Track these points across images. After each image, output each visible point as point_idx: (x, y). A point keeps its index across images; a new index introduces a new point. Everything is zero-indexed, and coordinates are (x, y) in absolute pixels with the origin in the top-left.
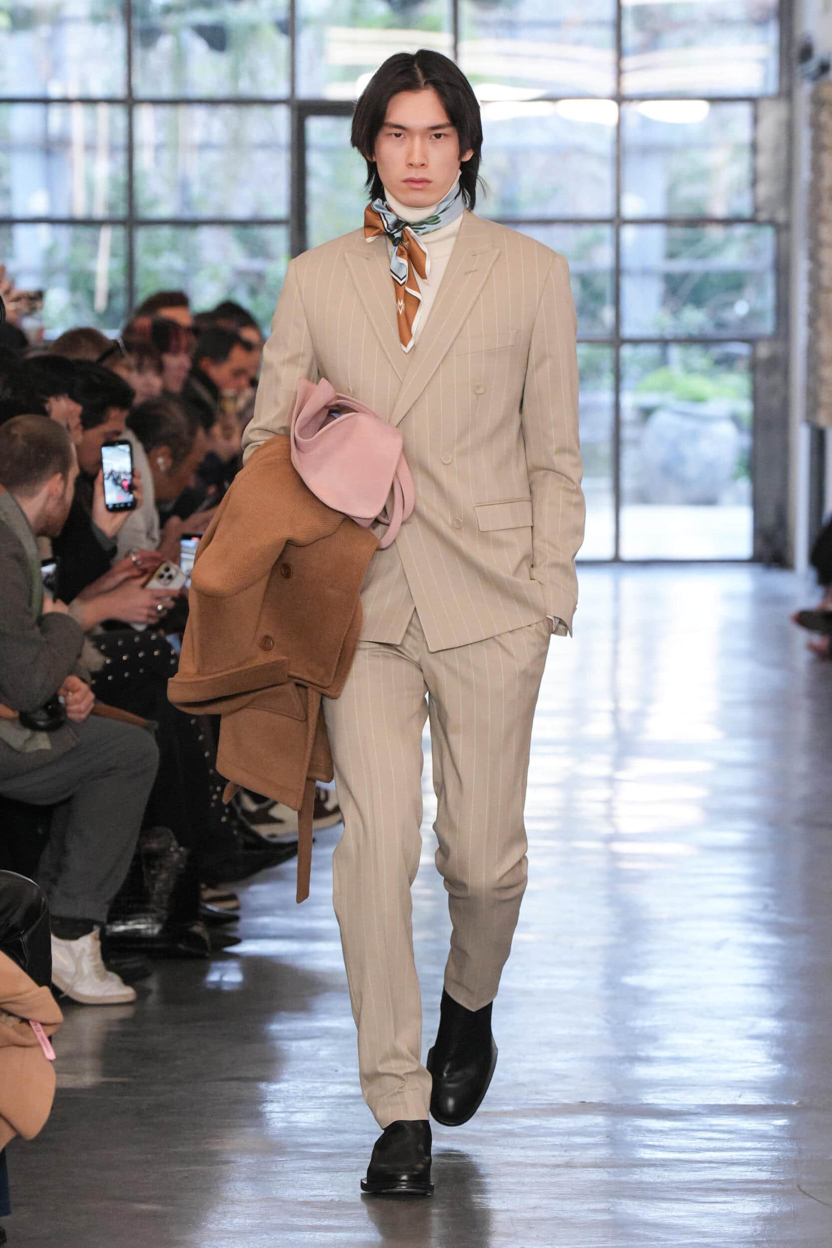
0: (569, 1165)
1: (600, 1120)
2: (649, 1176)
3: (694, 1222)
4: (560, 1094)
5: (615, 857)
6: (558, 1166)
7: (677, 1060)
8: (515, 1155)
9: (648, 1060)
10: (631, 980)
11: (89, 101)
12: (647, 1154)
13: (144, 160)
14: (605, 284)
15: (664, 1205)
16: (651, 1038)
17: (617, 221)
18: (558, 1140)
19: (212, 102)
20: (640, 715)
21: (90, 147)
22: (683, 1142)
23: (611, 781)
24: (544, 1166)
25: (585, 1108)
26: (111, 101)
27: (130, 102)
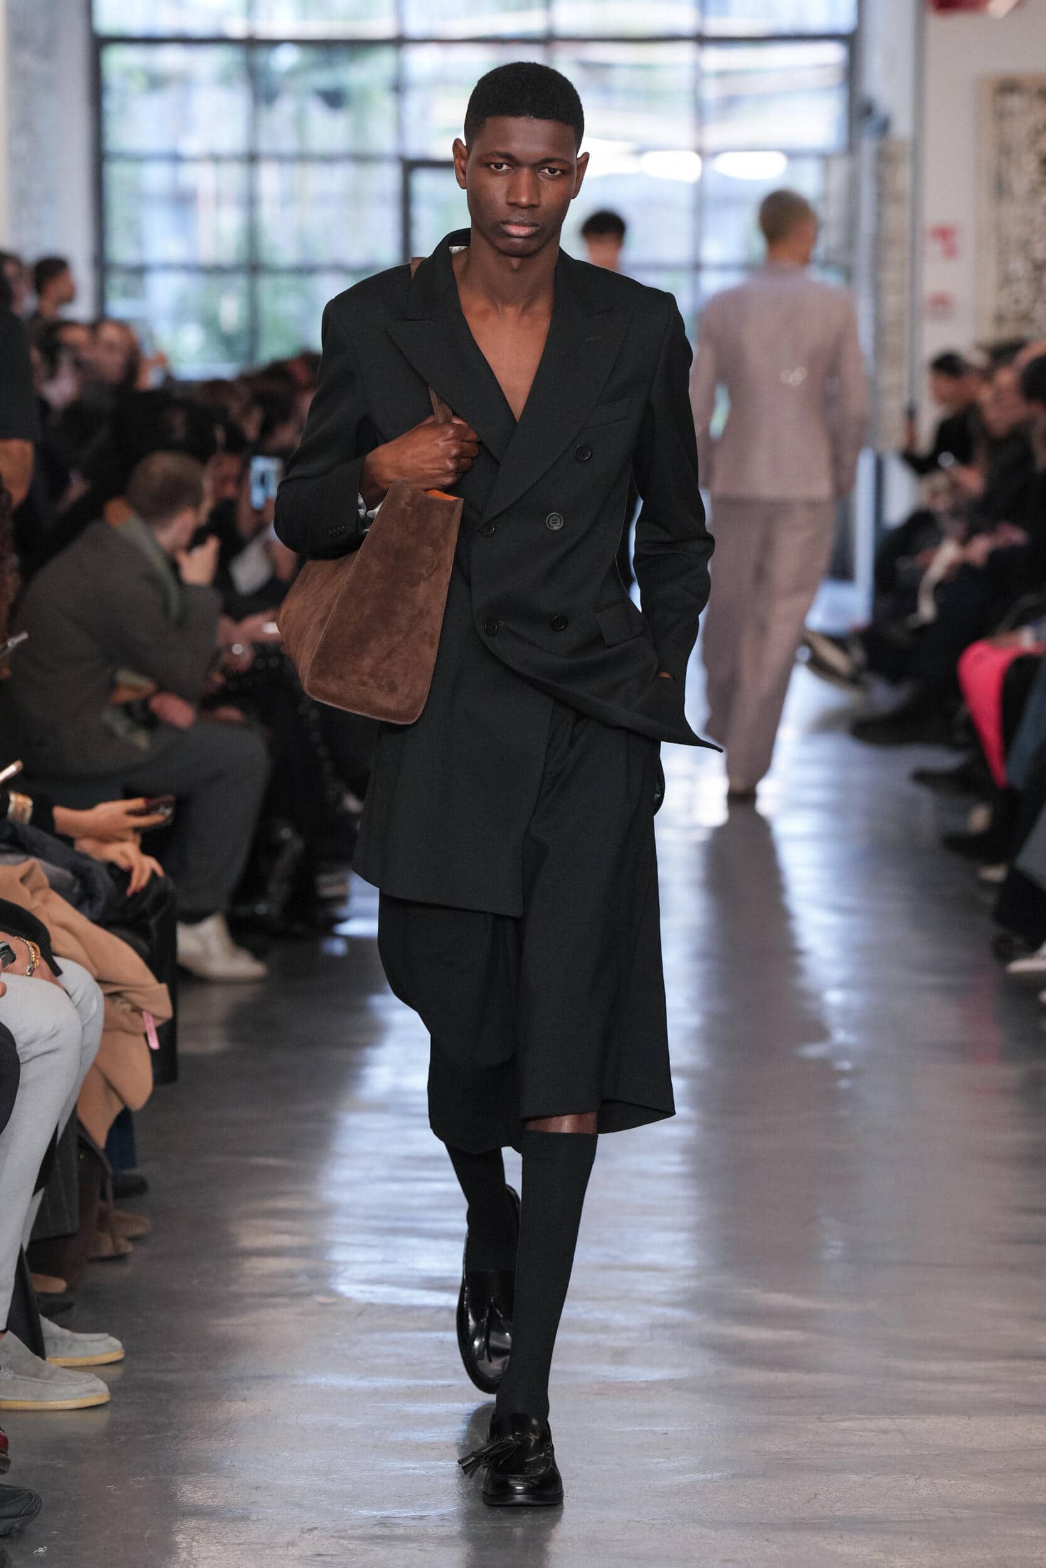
13: (266, 211)
17: (697, 267)
19: (329, 159)
21: (218, 199)
26: (237, 158)
27: (252, 158)
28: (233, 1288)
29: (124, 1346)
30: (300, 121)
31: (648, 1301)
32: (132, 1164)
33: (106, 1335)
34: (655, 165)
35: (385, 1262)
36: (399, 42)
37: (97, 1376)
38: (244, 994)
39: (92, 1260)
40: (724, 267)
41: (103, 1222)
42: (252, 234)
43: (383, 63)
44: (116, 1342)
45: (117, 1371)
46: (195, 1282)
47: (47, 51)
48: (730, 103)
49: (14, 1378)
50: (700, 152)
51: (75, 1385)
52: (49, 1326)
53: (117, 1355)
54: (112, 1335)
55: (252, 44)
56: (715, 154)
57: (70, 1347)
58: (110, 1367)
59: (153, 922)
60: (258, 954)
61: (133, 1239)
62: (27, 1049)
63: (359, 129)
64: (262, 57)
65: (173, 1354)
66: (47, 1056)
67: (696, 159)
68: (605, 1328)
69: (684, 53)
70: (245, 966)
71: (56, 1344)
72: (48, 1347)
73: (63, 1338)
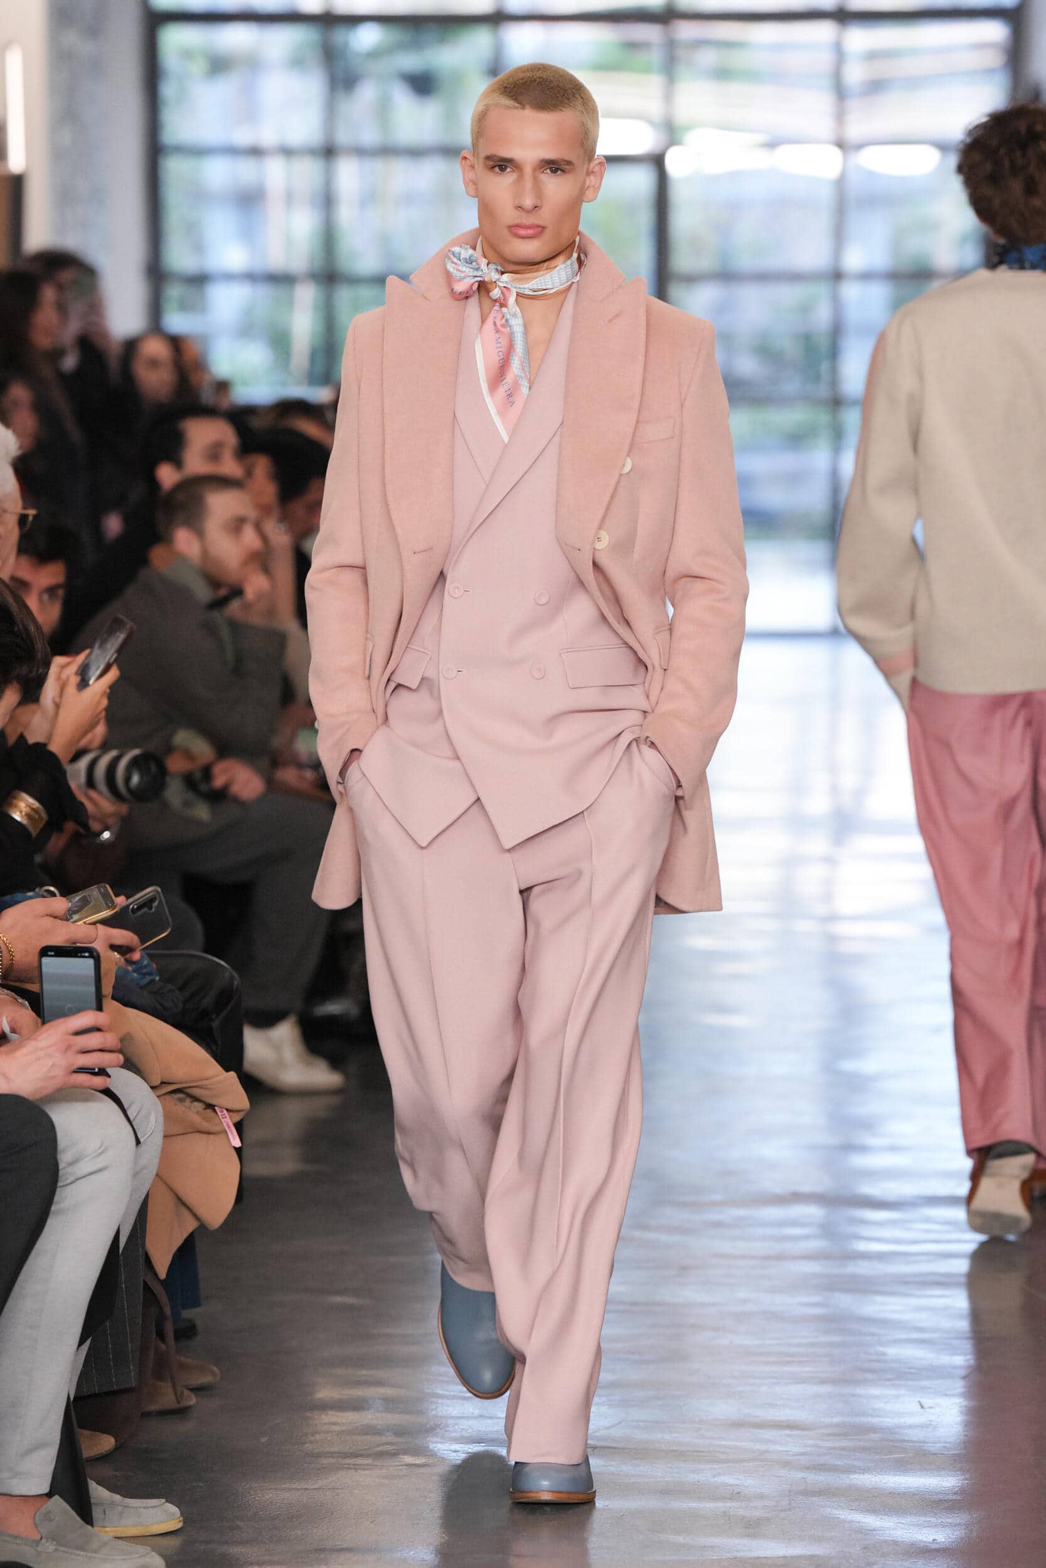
0: (780, 1257)
1: (813, 1212)
2: (862, 1268)
3: (907, 1317)
4: (773, 1183)
5: (832, 939)
6: (768, 1258)
7: (893, 1149)
8: (725, 1247)
9: (863, 1149)
10: (848, 1066)
11: (287, 152)
12: (862, 1246)
13: (346, 214)
14: (824, 342)
15: (879, 1299)
16: (868, 1125)
17: (837, 276)
18: (768, 1231)
19: (415, 153)
20: (860, 793)
21: (289, 198)
22: (898, 1233)
23: (830, 861)
24: (753, 1257)
25: (796, 1198)
26: (311, 152)
27: (328, 152)
28: (308, 1447)
29: (182, 1514)
30: (383, 109)
31: (786, 1464)
32: (195, 1303)
33: (164, 1500)
34: (789, 160)
35: (481, 1416)
36: (498, 18)
37: (153, 1549)
38: (319, 1108)
39: (147, 1415)
40: (866, 276)
41: (162, 1368)
42: (329, 238)
43: (480, 41)
44: (174, 1509)
45: (174, 1543)
46: (264, 1440)
47: (94, 29)
48: (876, 87)
49: (56, 1550)
50: (841, 144)
51: (125, 1559)
52: (98, 1492)
53: (175, 1524)
54: (167, 1501)
55: (329, 21)
56: (859, 147)
57: (121, 1513)
58: (168, 1537)
59: (215, 1024)
60: (335, 1062)
61: (197, 1390)
62: (70, 1170)
63: (450, 117)
64: (340, 35)
65: (239, 1523)
66: (93, 1176)
67: (837, 152)
68: (736, 1495)
69: (824, 31)
70: (322, 1076)
71: (105, 1512)
72: (96, 1513)
73: (113, 1504)
